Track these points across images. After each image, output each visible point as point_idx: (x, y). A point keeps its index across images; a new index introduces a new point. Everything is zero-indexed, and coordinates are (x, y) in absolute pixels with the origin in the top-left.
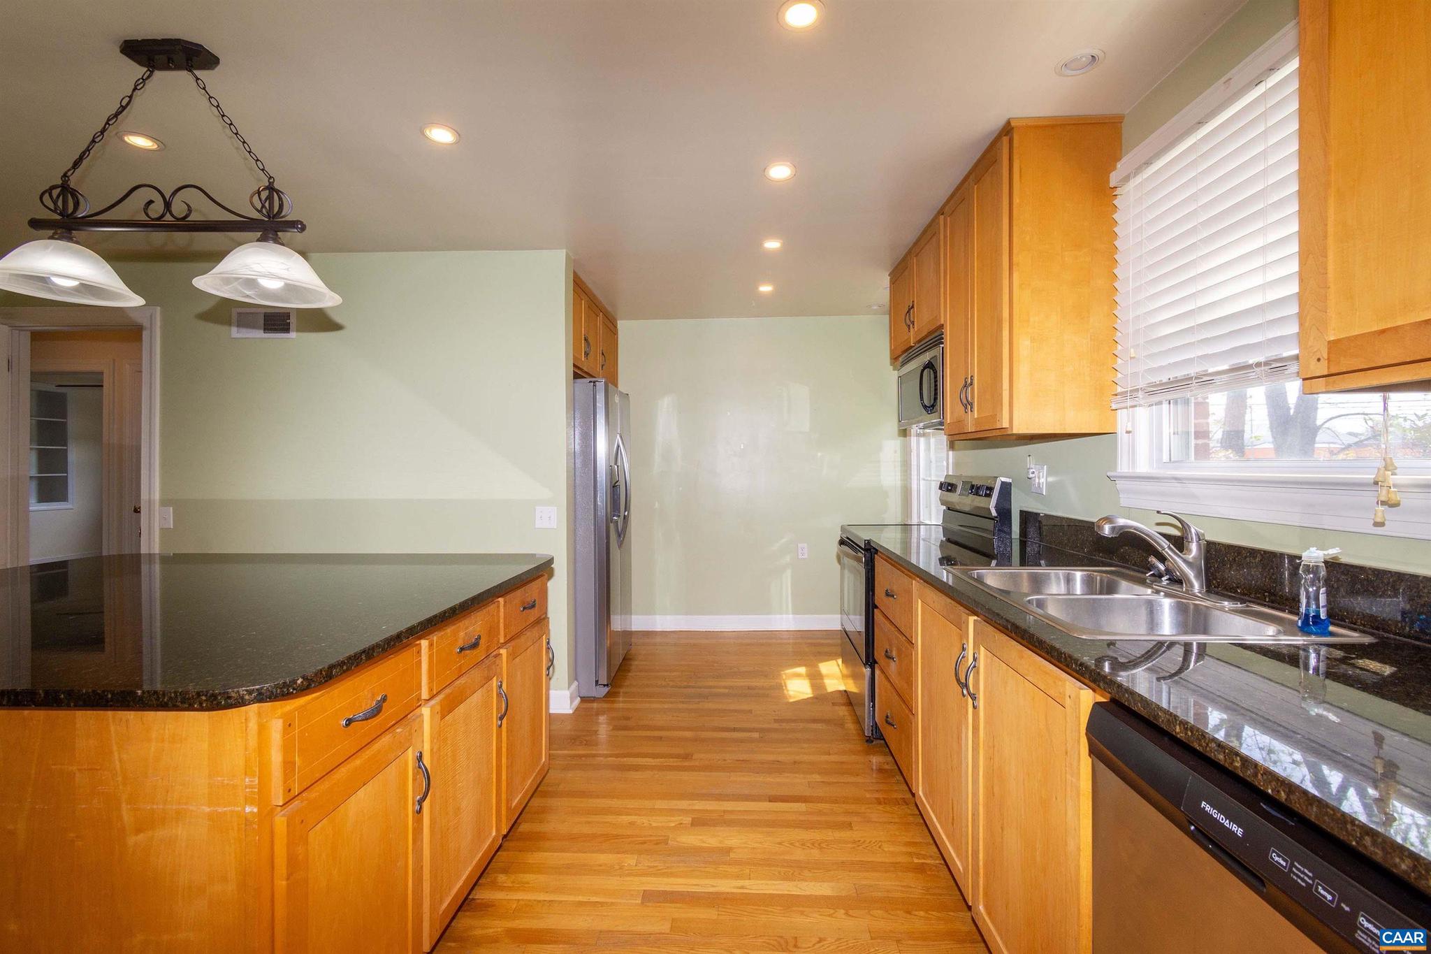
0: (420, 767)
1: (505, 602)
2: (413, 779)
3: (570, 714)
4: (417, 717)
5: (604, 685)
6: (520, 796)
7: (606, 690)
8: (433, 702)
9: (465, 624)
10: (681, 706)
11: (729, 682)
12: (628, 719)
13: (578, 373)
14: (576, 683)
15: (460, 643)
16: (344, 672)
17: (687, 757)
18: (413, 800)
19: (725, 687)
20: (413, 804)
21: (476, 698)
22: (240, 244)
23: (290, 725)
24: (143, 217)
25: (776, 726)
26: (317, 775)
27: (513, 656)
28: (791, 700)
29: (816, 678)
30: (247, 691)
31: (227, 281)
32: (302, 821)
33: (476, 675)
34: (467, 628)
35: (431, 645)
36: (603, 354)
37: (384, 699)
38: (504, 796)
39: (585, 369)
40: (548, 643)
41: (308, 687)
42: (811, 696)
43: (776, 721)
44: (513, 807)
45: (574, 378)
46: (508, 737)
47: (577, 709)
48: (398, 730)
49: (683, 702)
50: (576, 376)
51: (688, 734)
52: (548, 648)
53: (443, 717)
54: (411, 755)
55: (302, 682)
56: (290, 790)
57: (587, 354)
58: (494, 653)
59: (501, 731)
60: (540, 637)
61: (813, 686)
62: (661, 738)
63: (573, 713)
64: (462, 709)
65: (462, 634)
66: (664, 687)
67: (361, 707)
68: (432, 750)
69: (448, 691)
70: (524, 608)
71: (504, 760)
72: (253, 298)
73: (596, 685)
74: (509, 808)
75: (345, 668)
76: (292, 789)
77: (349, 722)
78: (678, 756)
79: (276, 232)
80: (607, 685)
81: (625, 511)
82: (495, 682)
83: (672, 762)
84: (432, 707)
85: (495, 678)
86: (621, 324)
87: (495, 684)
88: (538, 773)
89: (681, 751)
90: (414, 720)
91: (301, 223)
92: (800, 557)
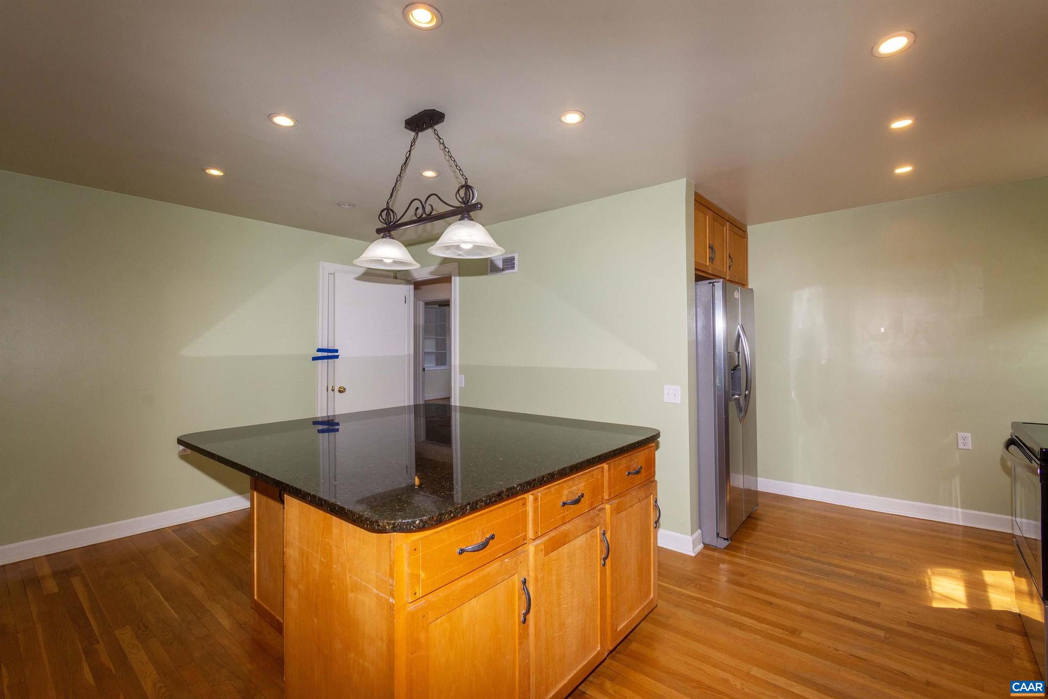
0: (524, 589)
1: (610, 468)
2: (519, 598)
3: (692, 557)
4: (523, 552)
5: (725, 539)
6: (626, 623)
7: (726, 543)
8: (538, 542)
9: (568, 484)
10: (798, 577)
11: (859, 566)
12: (742, 575)
13: (701, 276)
14: (699, 532)
15: (564, 499)
16: (452, 518)
17: (794, 632)
18: (519, 613)
19: (852, 570)
20: (519, 616)
21: (580, 541)
22: (450, 224)
23: (415, 549)
24: (415, 218)
25: (909, 630)
26: (437, 586)
27: (618, 510)
28: (936, 604)
29: (976, 588)
30: (387, 523)
31: (448, 248)
32: (424, 616)
33: (579, 523)
34: (570, 487)
35: (536, 499)
36: (730, 257)
37: (492, 537)
38: (608, 620)
39: (710, 272)
40: (656, 501)
41: (424, 527)
42: (964, 607)
43: (909, 624)
44: (618, 630)
45: (696, 281)
46: (612, 574)
47: (700, 554)
48: (506, 560)
49: (800, 573)
50: (699, 278)
51: (800, 608)
52: (656, 507)
53: (546, 554)
54: (517, 580)
55: (419, 523)
56: (415, 594)
57: (712, 259)
58: (601, 507)
59: (605, 569)
60: (647, 497)
61: (970, 597)
62: (771, 604)
63: (695, 557)
64: (565, 549)
65: (565, 492)
66: (785, 553)
67: (473, 541)
68: (536, 578)
69: (553, 534)
70: (629, 473)
71: (609, 592)
72: (463, 256)
73: (717, 537)
74: (614, 630)
75: (452, 515)
76: (417, 593)
77: (462, 551)
78: (784, 628)
79: (469, 212)
80: (727, 539)
81: (746, 391)
82: (598, 531)
83: (778, 633)
84: (536, 546)
85: (598, 527)
86: (751, 229)
87: (598, 532)
88: (646, 606)
89: (788, 623)
90: (520, 554)
91: (480, 204)
92: (961, 446)
